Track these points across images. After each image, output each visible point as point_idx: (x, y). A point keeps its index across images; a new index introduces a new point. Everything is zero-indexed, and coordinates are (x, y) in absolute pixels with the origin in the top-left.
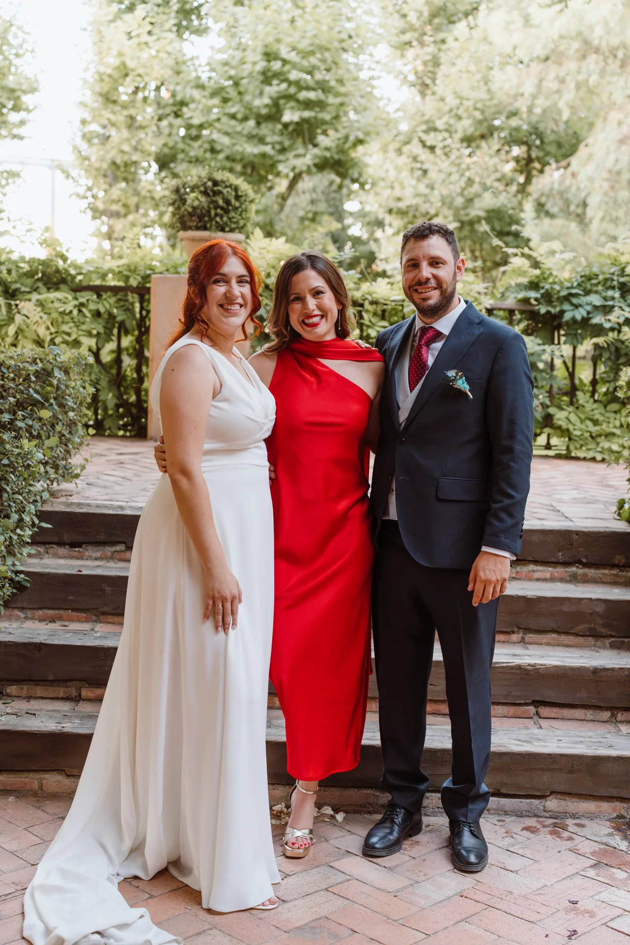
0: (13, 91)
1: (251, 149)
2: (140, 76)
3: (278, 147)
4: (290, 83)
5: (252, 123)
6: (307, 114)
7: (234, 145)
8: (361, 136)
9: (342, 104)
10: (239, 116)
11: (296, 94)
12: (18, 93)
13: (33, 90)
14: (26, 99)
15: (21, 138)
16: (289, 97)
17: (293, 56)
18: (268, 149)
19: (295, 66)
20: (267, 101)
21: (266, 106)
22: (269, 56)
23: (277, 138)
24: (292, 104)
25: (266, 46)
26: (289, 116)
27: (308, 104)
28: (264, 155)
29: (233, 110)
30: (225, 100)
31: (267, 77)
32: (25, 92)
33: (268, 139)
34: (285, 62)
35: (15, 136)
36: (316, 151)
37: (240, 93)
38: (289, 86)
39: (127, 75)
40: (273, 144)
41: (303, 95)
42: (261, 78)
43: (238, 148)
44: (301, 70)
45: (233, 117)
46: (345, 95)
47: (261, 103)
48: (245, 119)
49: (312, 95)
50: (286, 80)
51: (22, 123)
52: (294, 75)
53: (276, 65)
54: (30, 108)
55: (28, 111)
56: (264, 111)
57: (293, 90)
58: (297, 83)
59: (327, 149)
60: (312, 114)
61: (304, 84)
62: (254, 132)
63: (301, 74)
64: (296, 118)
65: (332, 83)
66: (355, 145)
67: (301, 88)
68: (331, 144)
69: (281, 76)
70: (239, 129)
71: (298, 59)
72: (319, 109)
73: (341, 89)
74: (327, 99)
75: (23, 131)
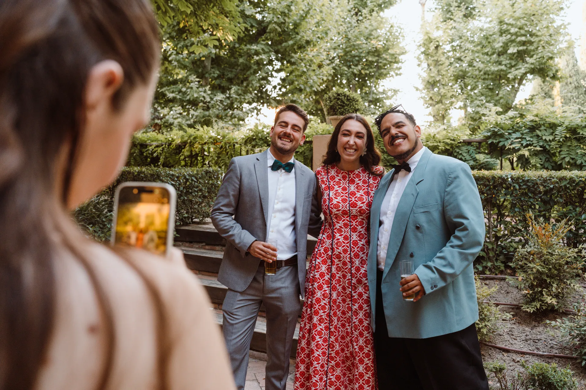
0: (393, 55)
1: (494, 68)
2: (438, 41)
3: (508, 66)
4: (512, 35)
5: (495, 56)
6: (521, 48)
8: (551, 55)
9: (540, 41)
10: (489, 53)
11: (515, 39)
12: (396, 56)
13: (403, 53)
14: (401, 57)
15: (400, 74)
16: (513, 41)
17: (511, 21)
18: (503, 67)
19: (512, 25)
20: (501, 44)
21: (501, 46)
22: (501, 22)
23: (508, 62)
24: (514, 44)
25: (499, 18)
26: (512, 50)
27: (524, 43)
28: (502, 70)
29: (486, 51)
30: (483, 47)
31: (502, 33)
32: (399, 55)
33: (504, 63)
34: (508, 24)
35: (397, 74)
36: (526, 65)
37: (489, 42)
38: (512, 36)
39: (431, 42)
40: (505, 65)
41: (519, 39)
42: (499, 34)
43: (488, 69)
44: (516, 27)
45: (487, 54)
46: (541, 36)
47: (498, 45)
48: (493, 54)
49: (523, 39)
50: (510, 33)
51: (400, 68)
52: (513, 30)
53: (505, 27)
55: (402, 63)
56: (500, 50)
57: (514, 37)
58: (516, 34)
59: (532, 64)
60: (525, 48)
61: (519, 34)
62: (496, 60)
63: (517, 30)
64: (515, 51)
65: (534, 31)
66: (548, 60)
67: (517, 36)
68: (535, 61)
69: (507, 31)
70: (488, 59)
71: (514, 22)
72: (528, 45)
73: (539, 34)
74: (532, 40)
75: (401, 71)
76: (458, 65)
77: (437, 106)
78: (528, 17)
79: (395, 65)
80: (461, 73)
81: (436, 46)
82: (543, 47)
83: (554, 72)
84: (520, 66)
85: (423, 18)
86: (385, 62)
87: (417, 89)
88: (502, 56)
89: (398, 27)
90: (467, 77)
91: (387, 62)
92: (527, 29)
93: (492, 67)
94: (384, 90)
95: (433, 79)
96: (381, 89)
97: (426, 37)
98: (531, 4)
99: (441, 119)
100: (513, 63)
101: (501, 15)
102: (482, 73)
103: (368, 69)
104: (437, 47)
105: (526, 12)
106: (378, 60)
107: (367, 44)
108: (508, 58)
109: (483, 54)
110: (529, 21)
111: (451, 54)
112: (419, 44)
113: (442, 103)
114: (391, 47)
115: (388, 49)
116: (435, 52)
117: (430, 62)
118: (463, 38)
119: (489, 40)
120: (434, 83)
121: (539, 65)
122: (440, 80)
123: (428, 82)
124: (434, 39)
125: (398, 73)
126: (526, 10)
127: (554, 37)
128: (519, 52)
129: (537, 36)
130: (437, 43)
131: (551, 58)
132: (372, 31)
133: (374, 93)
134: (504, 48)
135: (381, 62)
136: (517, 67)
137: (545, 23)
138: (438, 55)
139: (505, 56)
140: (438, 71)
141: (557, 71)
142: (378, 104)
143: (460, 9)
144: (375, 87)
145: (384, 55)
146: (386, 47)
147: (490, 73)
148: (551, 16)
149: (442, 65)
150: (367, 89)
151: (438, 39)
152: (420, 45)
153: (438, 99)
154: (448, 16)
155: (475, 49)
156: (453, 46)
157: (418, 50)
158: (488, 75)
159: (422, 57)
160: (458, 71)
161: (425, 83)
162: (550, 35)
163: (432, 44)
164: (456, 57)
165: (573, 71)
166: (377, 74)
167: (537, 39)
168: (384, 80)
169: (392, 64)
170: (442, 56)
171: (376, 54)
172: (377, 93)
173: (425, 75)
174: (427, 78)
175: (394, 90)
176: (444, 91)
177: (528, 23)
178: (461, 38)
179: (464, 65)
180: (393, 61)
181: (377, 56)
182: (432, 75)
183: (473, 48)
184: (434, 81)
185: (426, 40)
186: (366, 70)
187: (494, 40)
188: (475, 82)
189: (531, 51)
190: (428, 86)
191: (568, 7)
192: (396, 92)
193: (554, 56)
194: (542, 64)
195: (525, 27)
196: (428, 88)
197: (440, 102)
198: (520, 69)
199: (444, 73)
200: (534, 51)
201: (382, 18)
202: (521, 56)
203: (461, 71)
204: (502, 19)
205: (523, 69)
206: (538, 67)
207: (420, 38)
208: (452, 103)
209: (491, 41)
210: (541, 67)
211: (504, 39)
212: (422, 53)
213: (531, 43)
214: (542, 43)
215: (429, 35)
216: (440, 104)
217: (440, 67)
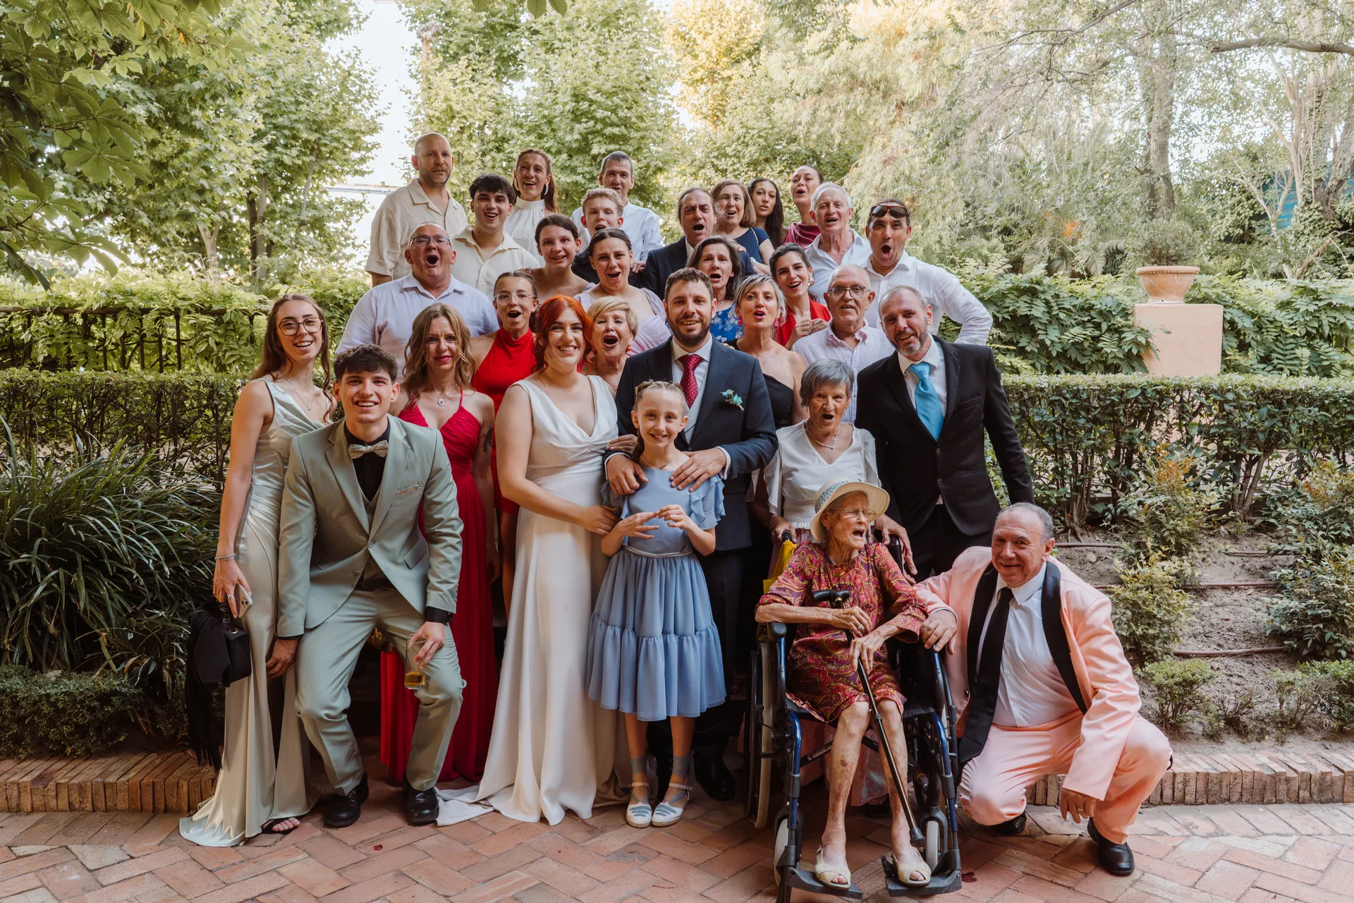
0: (354, 132)
2: (464, 117)
3: (588, 176)
4: (597, 121)
5: (564, 156)
8: (660, 165)
9: (642, 138)
10: (553, 150)
11: (602, 130)
12: (358, 134)
13: (373, 130)
14: (365, 139)
15: (362, 173)
16: (596, 133)
17: (598, 97)
18: (580, 178)
19: (600, 105)
20: (577, 136)
21: (577, 140)
22: (577, 97)
23: (587, 169)
24: (599, 138)
25: (575, 88)
26: (598, 149)
27: (613, 139)
28: (576, 183)
30: (541, 137)
31: (576, 116)
32: (363, 133)
33: (580, 170)
34: (592, 102)
35: (356, 172)
37: (553, 130)
39: (453, 117)
40: (583, 174)
41: (608, 130)
42: (571, 116)
44: (604, 109)
46: (646, 129)
47: (572, 138)
48: (559, 152)
49: (616, 130)
50: (593, 118)
51: (363, 160)
52: (599, 114)
53: (584, 106)
54: (370, 147)
55: (367, 149)
56: (575, 145)
57: (599, 126)
58: (603, 120)
61: (608, 121)
63: (606, 113)
64: (603, 151)
65: (633, 120)
66: (655, 173)
67: (606, 125)
69: (588, 115)
71: (602, 100)
74: (629, 134)
75: (364, 167)
79: (355, 155)
83: (660, 194)
86: (333, 144)
88: (577, 158)
91: (338, 146)
92: (622, 114)
94: (329, 202)
97: (444, 107)
101: (579, 83)
105: (619, 84)
106: (320, 139)
108: (589, 162)
135: (325, 145)
145: (331, 131)
166: (317, 168)
167: (633, 134)
169: (348, 150)
171: (315, 127)
180: (351, 144)
181: (316, 131)
185: (444, 112)
211: (580, 128)
215: (449, 103)
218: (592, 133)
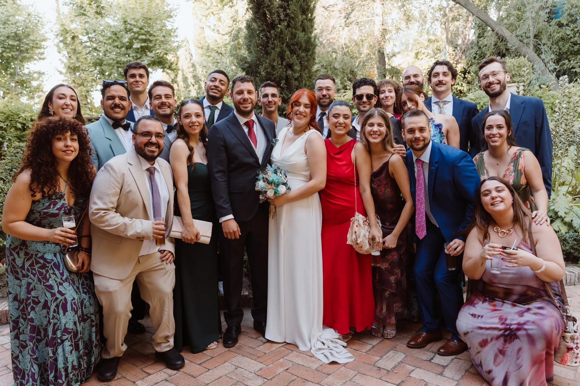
0: (34, 41)
1: (124, 59)
2: (73, 33)
3: (135, 58)
4: (135, 33)
6: (143, 44)
7: (117, 58)
8: (165, 52)
9: (156, 40)
10: (119, 46)
11: (138, 37)
12: (37, 42)
13: (44, 40)
14: (43, 44)
15: (44, 59)
17: (133, 22)
19: (134, 25)
21: (128, 42)
22: (125, 22)
23: (134, 55)
24: (138, 41)
25: (123, 19)
26: (136, 45)
27: (145, 41)
29: (116, 44)
30: (114, 41)
31: (127, 31)
32: (40, 41)
33: (131, 55)
34: (131, 24)
35: (40, 59)
36: (148, 58)
37: (118, 38)
38: (135, 34)
39: (68, 33)
41: (141, 37)
42: (125, 31)
43: (119, 59)
44: (138, 27)
45: (117, 47)
46: (157, 36)
47: (126, 40)
48: (122, 47)
49: (144, 37)
50: (133, 32)
51: (42, 54)
52: (135, 30)
53: (129, 26)
54: (45, 47)
55: (45, 49)
56: (127, 44)
57: (136, 35)
58: (138, 33)
59: (153, 57)
60: (146, 44)
61: (140, 33)
62: (125, 53)
63: (138, 29)
64: (139, 46)
65: (151, 32)
66: (164, 55)
67: (139, 35)
68: (154, 56)
69: (131, 30)
70: (119, 51)
71: (135, 23)
72: (148, 42)
73: (155, 34)
74: (151, 38)
75: (44, 56)
76: (95, 54)
77: (79, 88)
78: (146, 20)
79: (37, 51)
80: (98, 61)
81: (72, 36)
82: (159, 45)
83: (169, 64)
84: (144, 59)
85: (58, 11)
86: (26, 46)
87: (61, 73)
88: (129, 50)
89: (35, 15)
90: (104, 65)
91: (29, 47)
92: (146, 30)
93: (122, 58)
94: (29, 72)
95: (73, 65)
96: (26, 71)
97: (62, 28)
98: (147, 10)
99: (85, 99)
100: (139, 56)
101: (124, 16)
102: (115, 62)
103: (9, 52)
104: (73, 38)
105: (144, 16)
106: (20, 44)
107: (4, 28)
108: (134, 51)
109: (114, 47)
110: (147, 24)
111: (88, 44)
112: (57, 33)
113: (83, 85)
114: (31, 33)
115: (29, 35)
116: (72, 41)
117: (69, 50)
118: (97, 32)
119: (117, 36)
120: (75, 68)
121: (158, 59)
122: (79, 66)
123: (69, 67)
124: (70, 31)
125: (42, 57)
126: (144, 14)
127: (167, 38)
128: (142, 47)
129: (154, 36)
130: (73, 35)
131: (166, 54)
132: (10, 16)
133: (18, 75)
134: (130, 43)
135: (22, 47)
136: (142, 60)
137: (159, 27)
138: (75, 44)
139: (132, 50)
140: (77, 58)
141: (172, 64)
142: (25, 85)
143: (91, 6)
144: (20, 68)
145: (25, 40)
146: (26, 33)
147: (121, 63)
148: (164, 21)
149: (80, 53)
150: (12, 70)
151: (73, 31)
152: (58, 35)
153: (80, 82)
154: (82, 11)
155: (107, 42)
156: (89, 37)
157: (56, 39)
158: (120, 64)
159: (61, 45)
160: (95, 59)
161: (66, 68)
162: (164, 36)
163: (68, 35)
164: (93, 47)
165: (190, 63)
166: (20, 57)
167: (154, 38)
168: (29, 63)
169: (34, 49)
170: (79, 45)
171: (17, 39)
172: (22, 75)
173: (65, 61)
174: (68, 64)
175: (39, 73)
176: (85, 76)
177: (146, 25)
178: (95, 31)
179: (101, 54)
180: (35, 46)
181: (18, 41)
182: (72, 61)
183: (105, 41)
184: (74, 66)
185: (63, 31)
186: (7, 53)
187: (122, 37)
188: (110, 69)
189: (151, 47)
190: (69, 70)
191: (176, 16)
192: (40, 74)
193: (168, 53)
194: (160, 58)
195: (144, 28)
196: (70, 73)
197: (82, 84)
198: (144, 61)
199: (83, 60)
200: (153, 47)
201: (19, 6)
202: (144, 50)
203: (98, 59)
204: (126, 19)
205: (146, 61)
206: (157, 60)
207: (57, 28)
208: (92, 86)
209: (120, 37)
210: (159, 60)
211: (129, 36)
212: (61, 41)
213: (151, 41)
214: (158, 41)
215: (64, 27)
216: (82, 87)
217: (78, 55)
218: (134, 38)
